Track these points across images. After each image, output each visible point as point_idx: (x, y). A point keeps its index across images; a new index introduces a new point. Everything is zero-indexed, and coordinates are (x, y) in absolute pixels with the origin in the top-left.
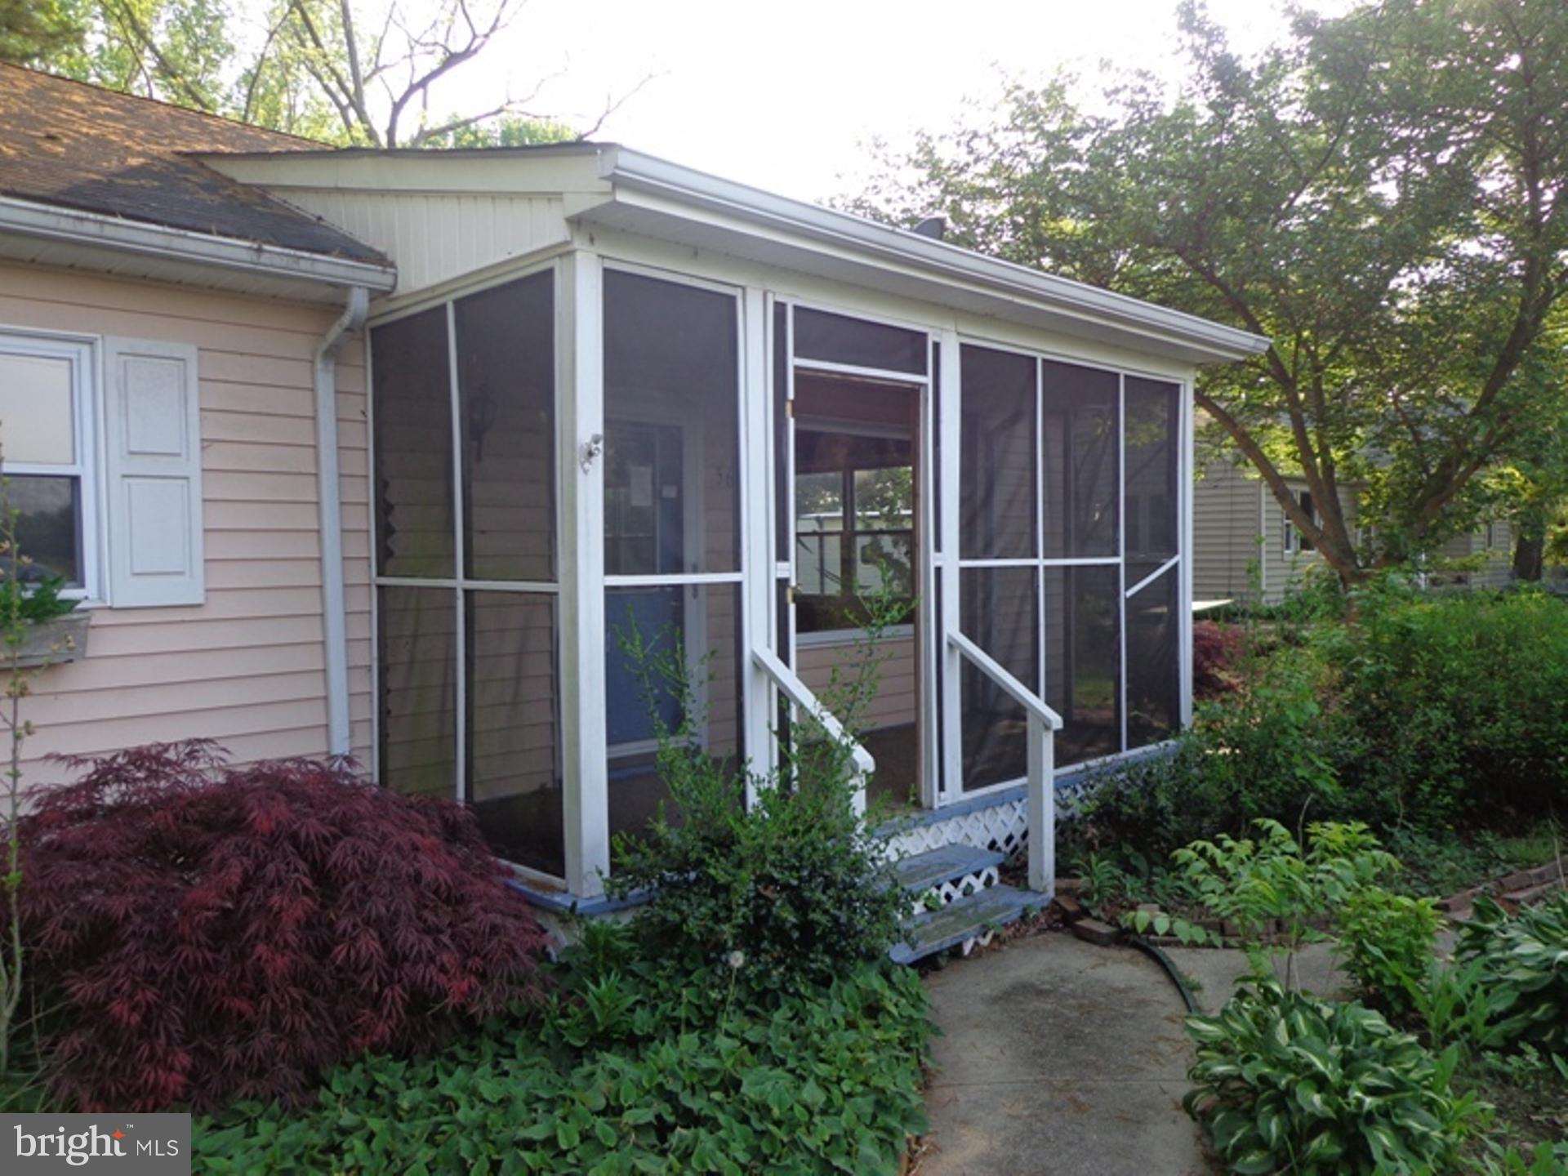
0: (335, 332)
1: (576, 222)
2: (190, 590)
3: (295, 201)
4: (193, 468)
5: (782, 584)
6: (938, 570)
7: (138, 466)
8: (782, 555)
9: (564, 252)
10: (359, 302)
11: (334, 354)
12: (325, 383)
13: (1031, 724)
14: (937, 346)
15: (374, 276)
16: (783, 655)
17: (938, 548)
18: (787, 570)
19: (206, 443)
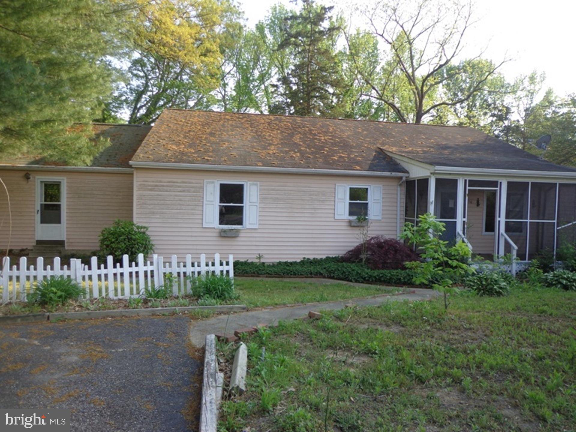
0: (401, 182)
1: (431, 173)
2: (379, 218)
3: (396, 160)
4: (381, 202)
5: (464, 222)
6: (499, 221)
7: (375, 201)
8: (464, 217)
9: (430, 177)
10: (404, 179)
11: (400, 185)
12: (399, 189)
13: (512, 248)
14: (501, 183)
15: (406, 175)
16: (464, 233)
17: (499, 217)
18: (464, 220)
19: (383, 198)
